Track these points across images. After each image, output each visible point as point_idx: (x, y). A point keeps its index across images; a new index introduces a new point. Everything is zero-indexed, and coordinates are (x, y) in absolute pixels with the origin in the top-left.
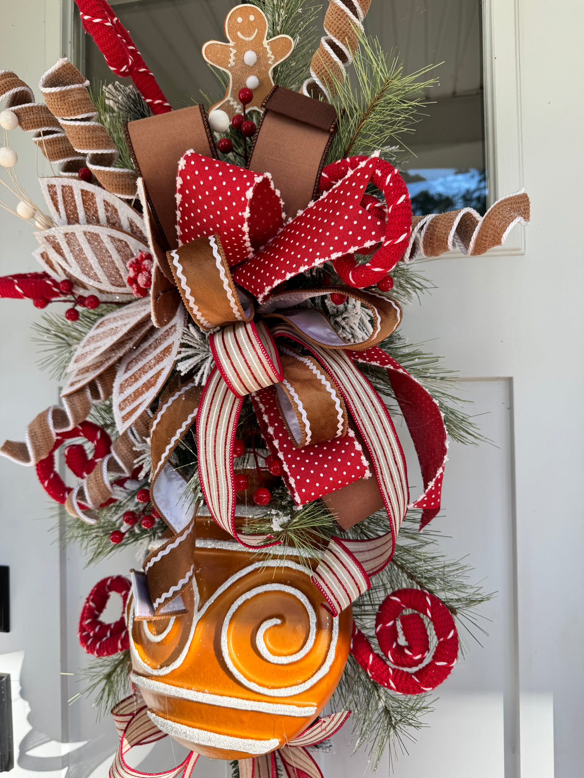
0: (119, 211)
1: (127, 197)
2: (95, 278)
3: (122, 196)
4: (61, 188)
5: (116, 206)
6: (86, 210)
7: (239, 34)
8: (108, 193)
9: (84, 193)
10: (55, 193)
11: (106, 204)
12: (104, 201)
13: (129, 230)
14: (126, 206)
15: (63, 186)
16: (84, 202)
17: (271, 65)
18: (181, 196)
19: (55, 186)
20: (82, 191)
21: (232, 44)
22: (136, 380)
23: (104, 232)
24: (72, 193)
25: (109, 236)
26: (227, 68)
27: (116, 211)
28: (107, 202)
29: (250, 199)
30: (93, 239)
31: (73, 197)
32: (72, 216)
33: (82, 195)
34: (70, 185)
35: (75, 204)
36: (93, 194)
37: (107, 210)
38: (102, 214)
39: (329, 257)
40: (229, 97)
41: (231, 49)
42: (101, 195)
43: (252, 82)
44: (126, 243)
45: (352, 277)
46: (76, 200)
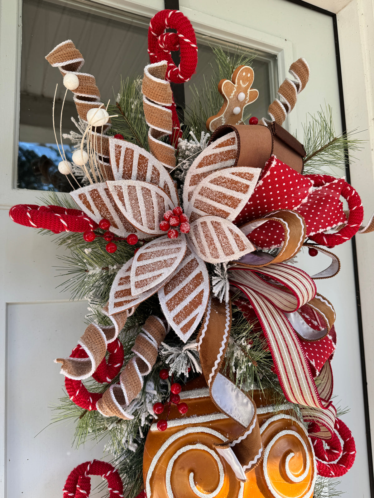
0: (160, 175)
1: (169, 167)
2: (141, 221)
3: (166, 166)
4: (125, 149)
5: (160, 172)
6: (139, 169)
7: (241, 81)
8: (158, 162)
9: (141, 157)
10: (120, 152)
11: (155, 169)
12: (153, 166)
13: (162, 187)
14: (166, 171)
15: (127, 149)
16: (139, 164)
17: (246, 104)
19: (121, 147)
20: (140, 155)
21: (236, 85)
23: (153, 189)
24: (132, 155)
25: (156, 192)
26: (229, 98)
28: (155, 167)
30: (146, 192)
31: (132, 158)
32: (127, 173)
33: (139, 159)
34: (133, 149)
35: (132, 164)
36: (147, 160)
37: (153, 173)
38: (149, 175)
40: (222, 116)
41: (235, 88)
42: (152, 161)
43: (237, 110)
44: (163, 198)
46: (134, 161)
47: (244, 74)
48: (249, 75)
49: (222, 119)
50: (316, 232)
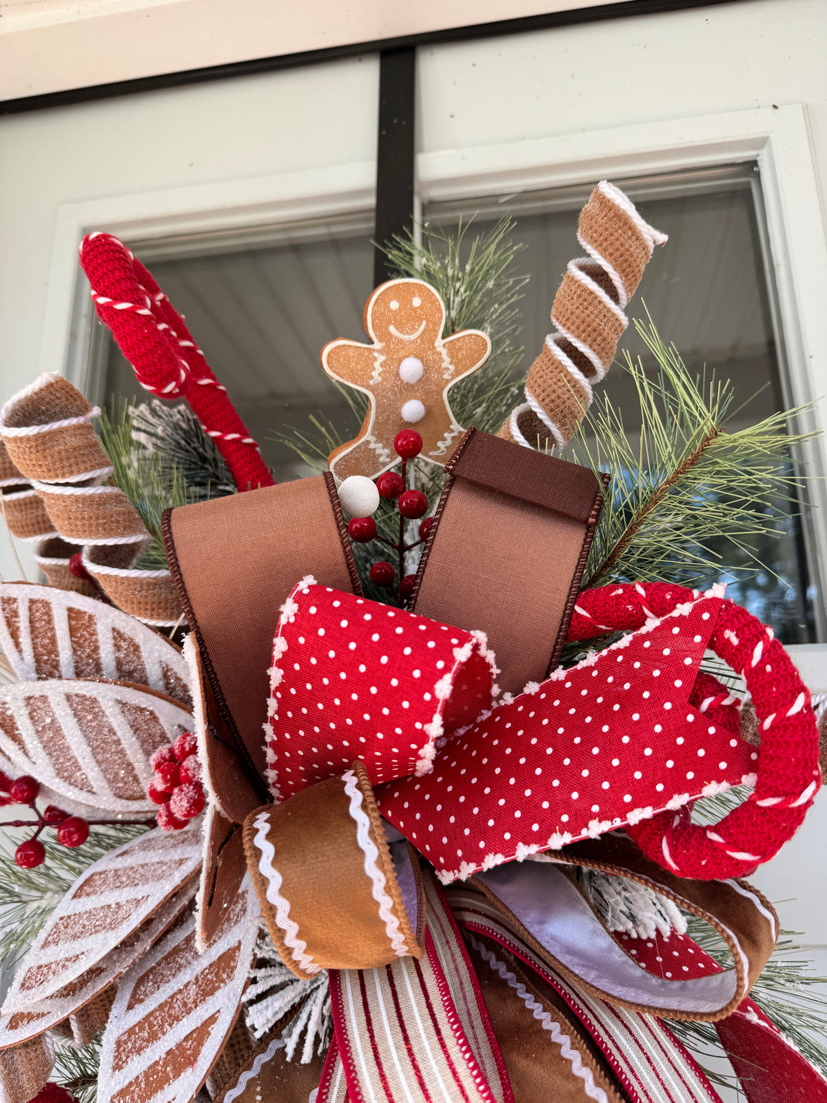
0: (142, 649)
1: (161, 624)
2: (84, 786)
3: (152, 623)
4: (27, 604)
5: (137, 640)
6: (76, 646)
7: (392, 329)
8: (123, 616)
9: (73, 614)
10: (15, 614)
11: (118, 635)
12: (114, 629)
13: (160, 685)
14: (157, 639)
15: (32, 602)
16: (73, 631)
17: (447, 381)
18: (281, 672)
19: (15, 600)
20: (70, 610)
21: (377, 345)
22: (153, 1037)
23: (107, 695)
24: (48, 613)
25: (117, 700)
26: (368, 387)
27: (137, 648)
28: (118, 632)
29: (446, 701)
30: (84, 708)
31: (50, 621)
32: (46, 658)
33: (70, 618)
34: (46, 598)
35: (54, 635)
36: (91, 617)
37: (118, 648)
38: (107, 655)
39: (624, 818)
40: (368, 436)
41: (376, 354)
42: (105, 619)
43: (412, 409)
44: (152, 713)
45: (672, 855)
46: (57, 627)
47: (394, 305)
48: (417, 302)
49: (372, 446)
50: (575, 830)
